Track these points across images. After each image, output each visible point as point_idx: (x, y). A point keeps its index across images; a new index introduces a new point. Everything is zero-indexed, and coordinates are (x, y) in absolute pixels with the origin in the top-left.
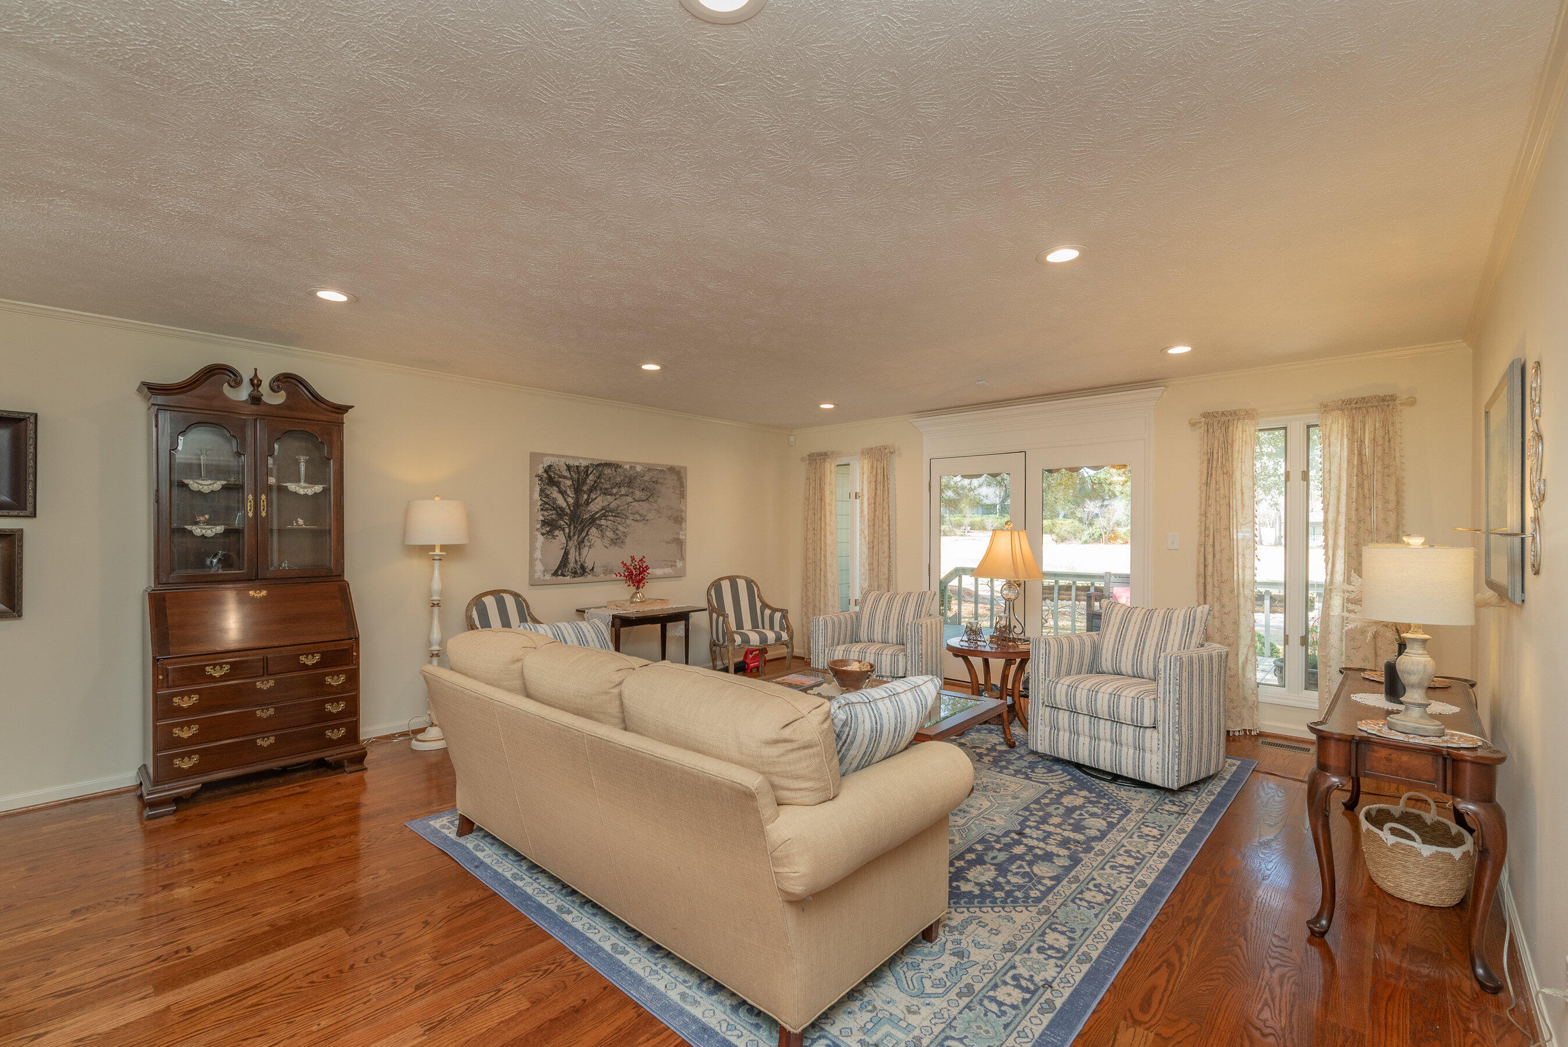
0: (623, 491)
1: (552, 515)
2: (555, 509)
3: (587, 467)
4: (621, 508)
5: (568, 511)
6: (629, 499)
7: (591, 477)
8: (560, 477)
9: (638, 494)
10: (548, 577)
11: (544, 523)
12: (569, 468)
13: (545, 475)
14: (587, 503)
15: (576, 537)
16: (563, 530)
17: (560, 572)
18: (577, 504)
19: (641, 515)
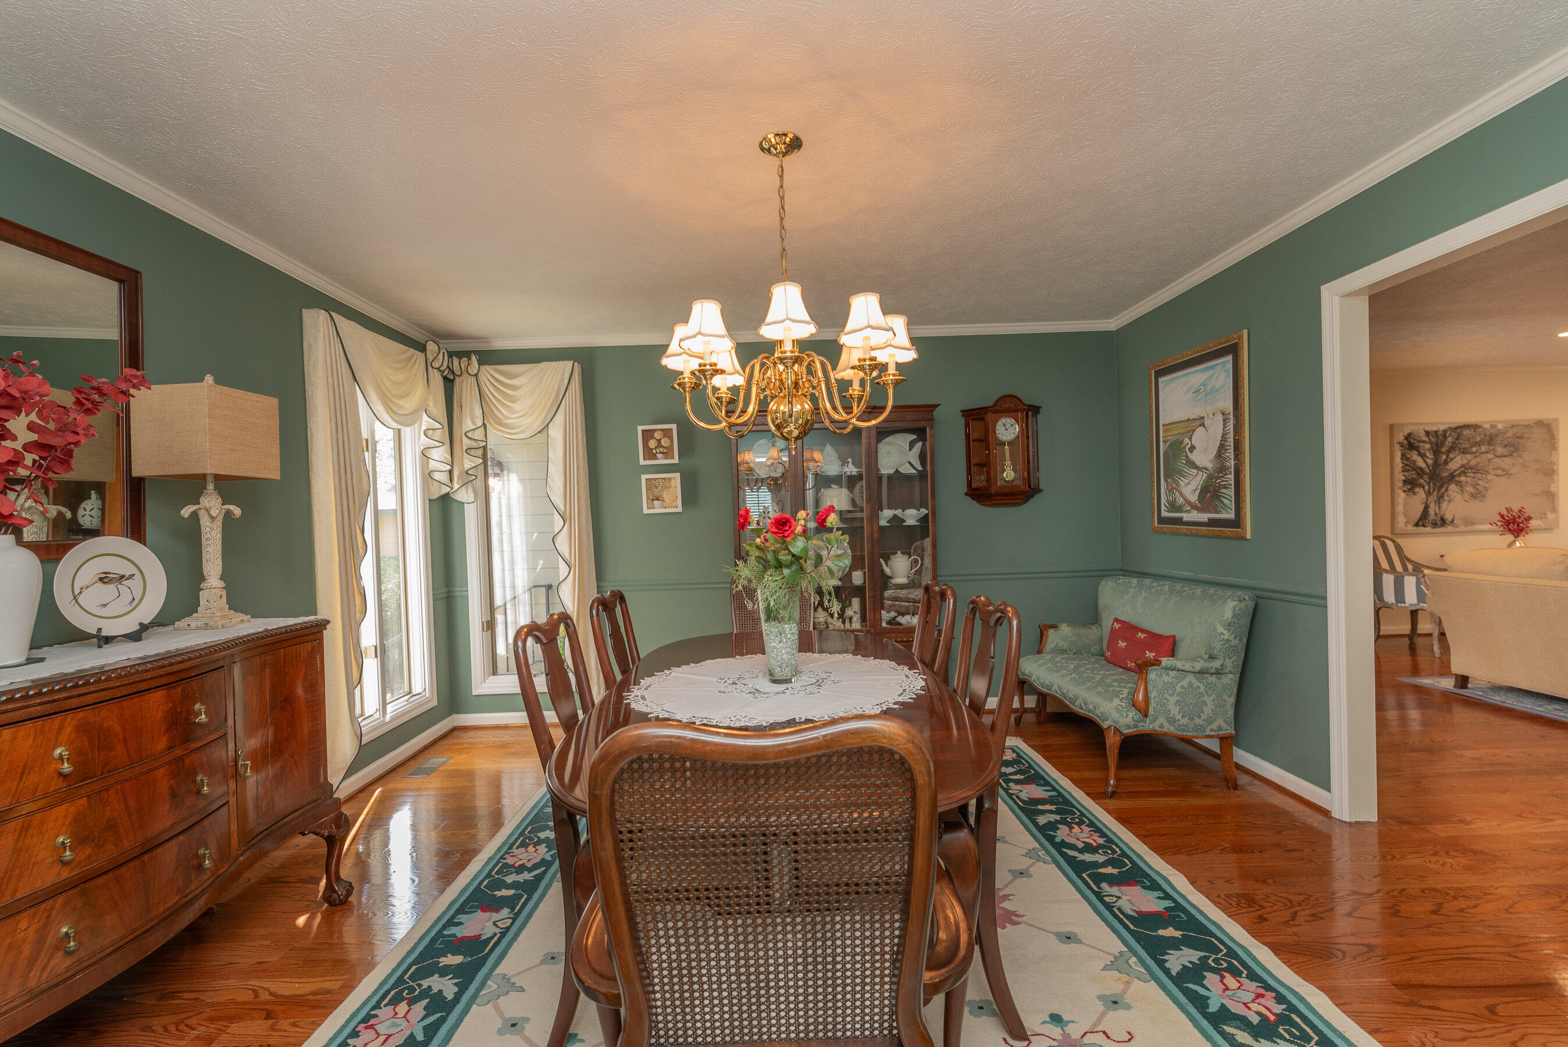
0: (1483, 449)
1: (1413, 475)
2: (1415, 470)
3: (1445, 431)
4: (1481, 464)
5: (1427, 470)
6: (1490, 456)
7: (1450, 439)
8: (1419, 442)
9: (1500, 450)
10: (1410, 527)
11: (1405, 482)
12: (1427, 433)
13: (1406, 442)
14: (1446, 462)
15: (1436, 493)
16: (1423, 487)
17: (1421, 523)
18: (1436, 464)
19: (1504, 470)
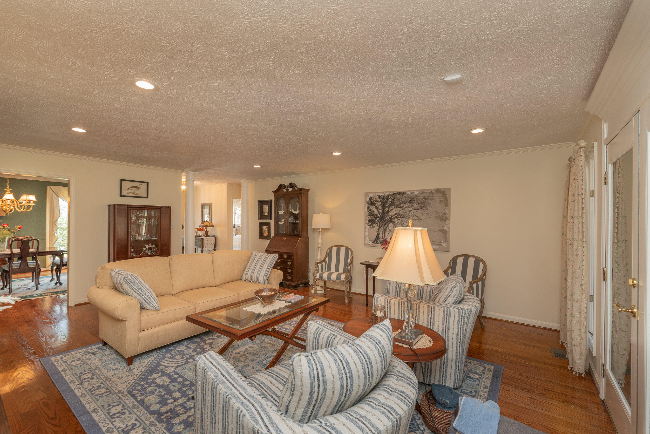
0: (407, 205)
1: (372, 217)
2: (373, 215)
3: (388, 196)
4: (406, 213)
5: (379, 216)
6: (410, 209)
7: (390, 200)
8: (376, 201)
9: (415, 206)
10: (371, 243)
11: (369, 221)
12: (379, 197)
13: (370, 201)
14: (388, 212)
15: (383, 227)
16: (377, 224)
17: (375, 242)
18: (383, 213)
19: (417, 217)
